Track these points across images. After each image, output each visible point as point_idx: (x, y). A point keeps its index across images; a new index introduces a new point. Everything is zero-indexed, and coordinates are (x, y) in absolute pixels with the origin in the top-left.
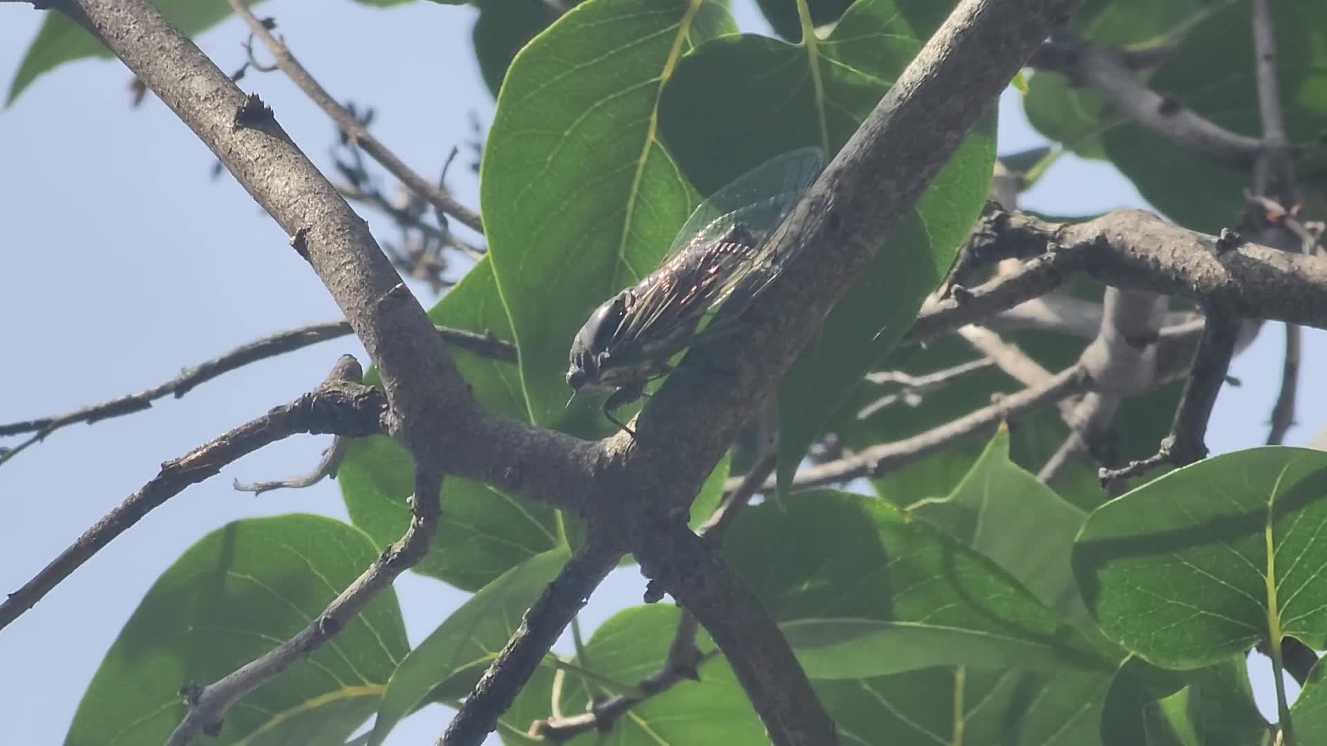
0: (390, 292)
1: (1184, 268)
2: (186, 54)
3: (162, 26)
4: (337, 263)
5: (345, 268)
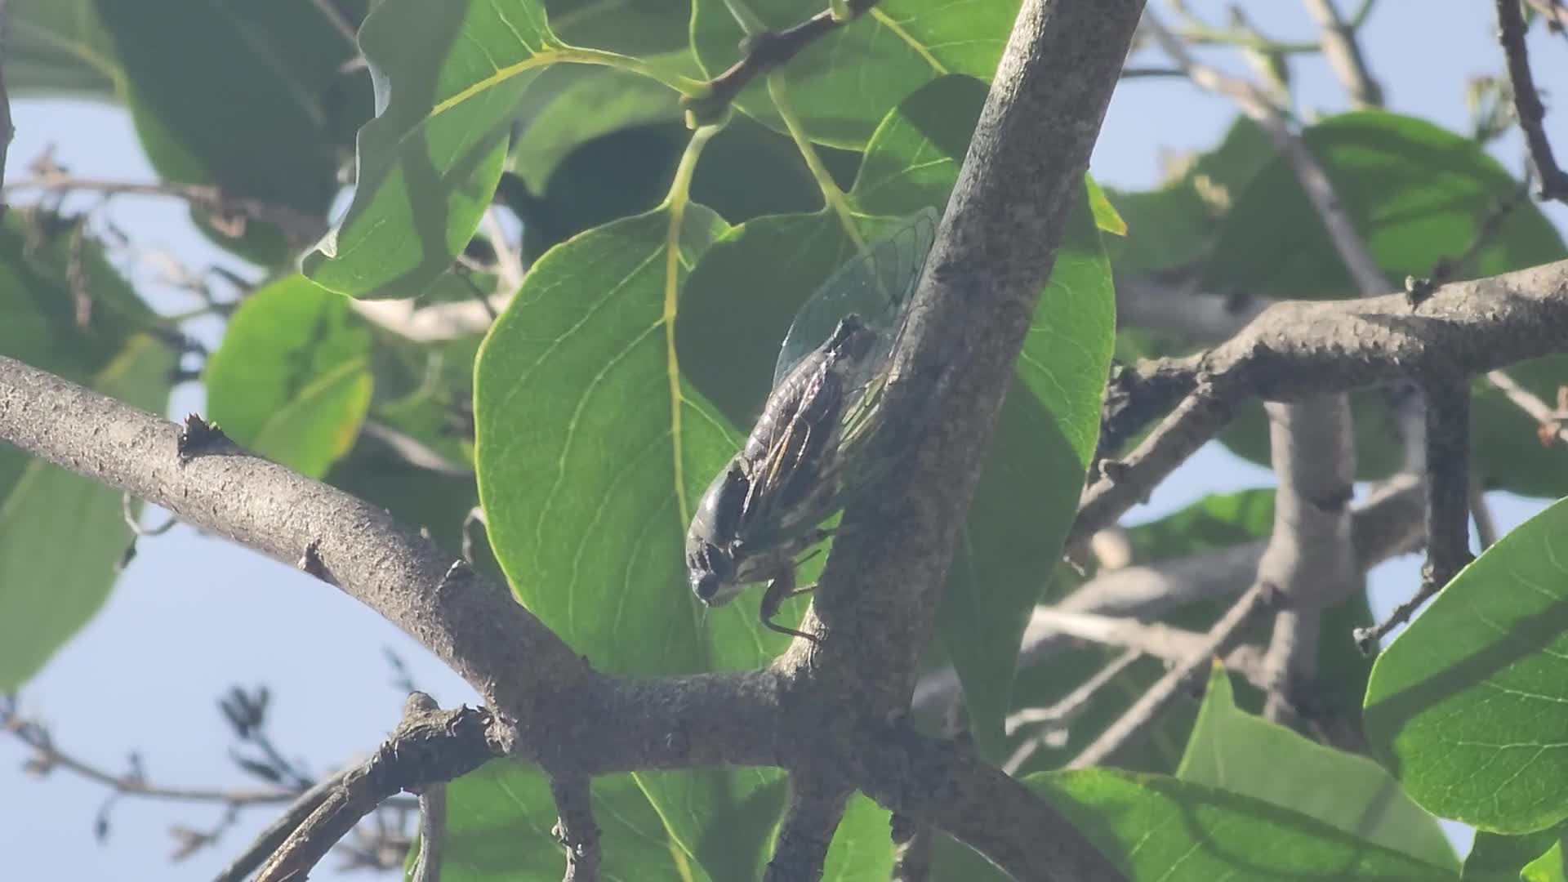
0: (447, 575)
1: (1375, 343)
2: (89, 404)
3: (47, 384)
4: (368, 567)
5: (381, 568)
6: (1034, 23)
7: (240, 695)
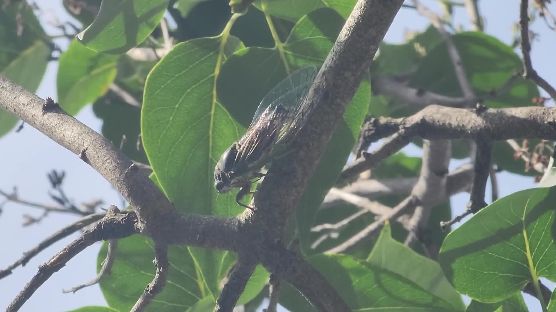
0: (129, 168)
2: (14, 88)
4: (102, 160)
5: (107, 162)
6: (361, 9)
7: (55, 173)
